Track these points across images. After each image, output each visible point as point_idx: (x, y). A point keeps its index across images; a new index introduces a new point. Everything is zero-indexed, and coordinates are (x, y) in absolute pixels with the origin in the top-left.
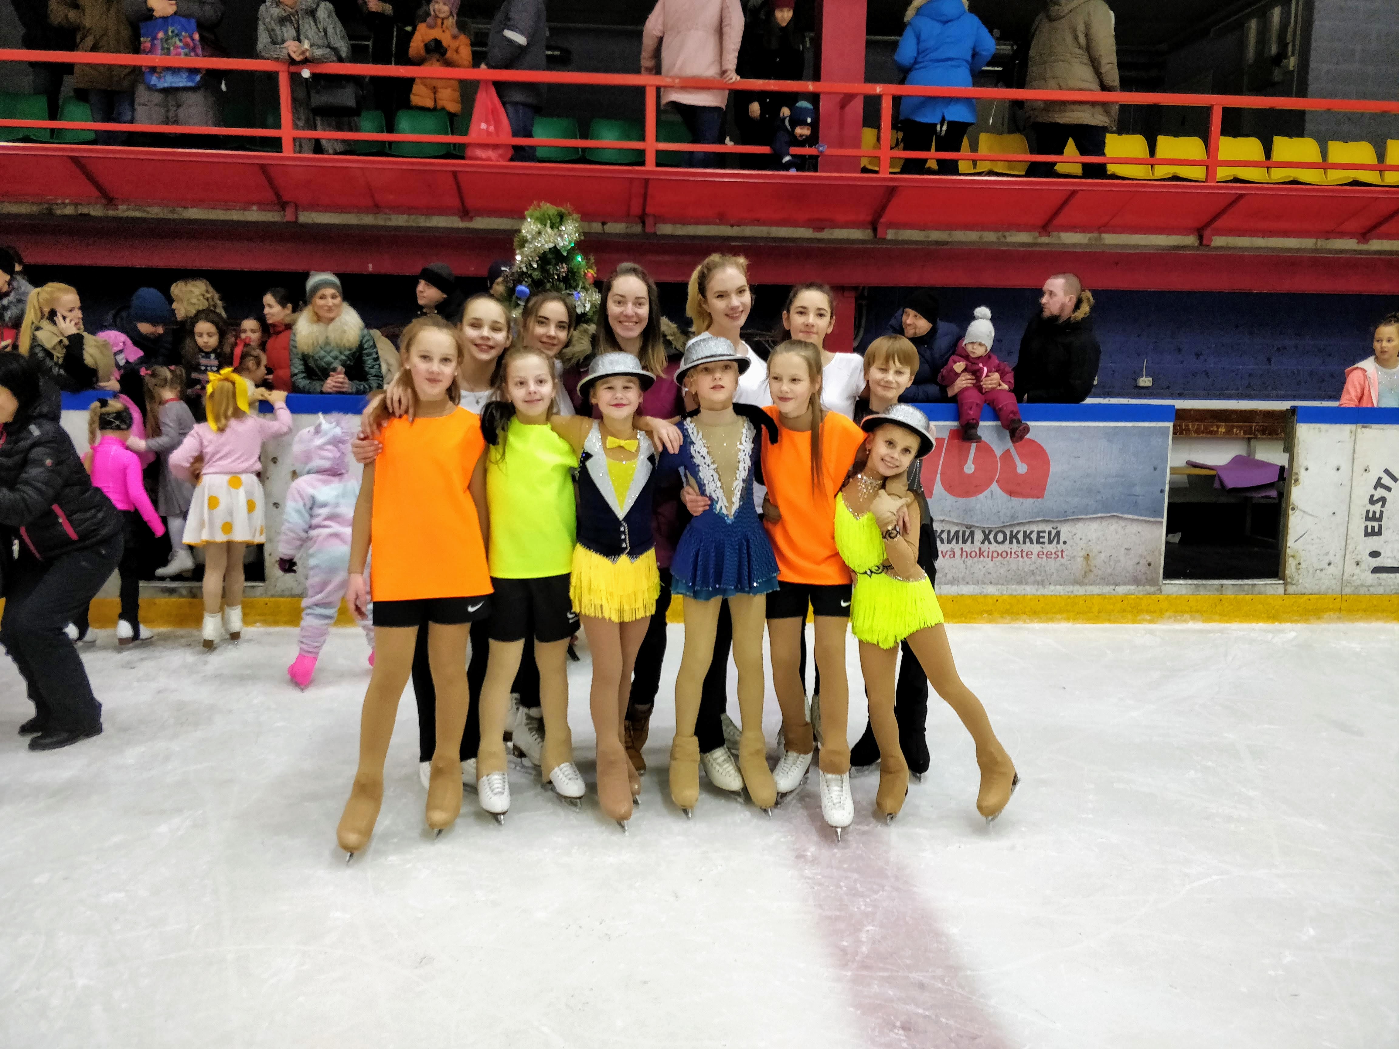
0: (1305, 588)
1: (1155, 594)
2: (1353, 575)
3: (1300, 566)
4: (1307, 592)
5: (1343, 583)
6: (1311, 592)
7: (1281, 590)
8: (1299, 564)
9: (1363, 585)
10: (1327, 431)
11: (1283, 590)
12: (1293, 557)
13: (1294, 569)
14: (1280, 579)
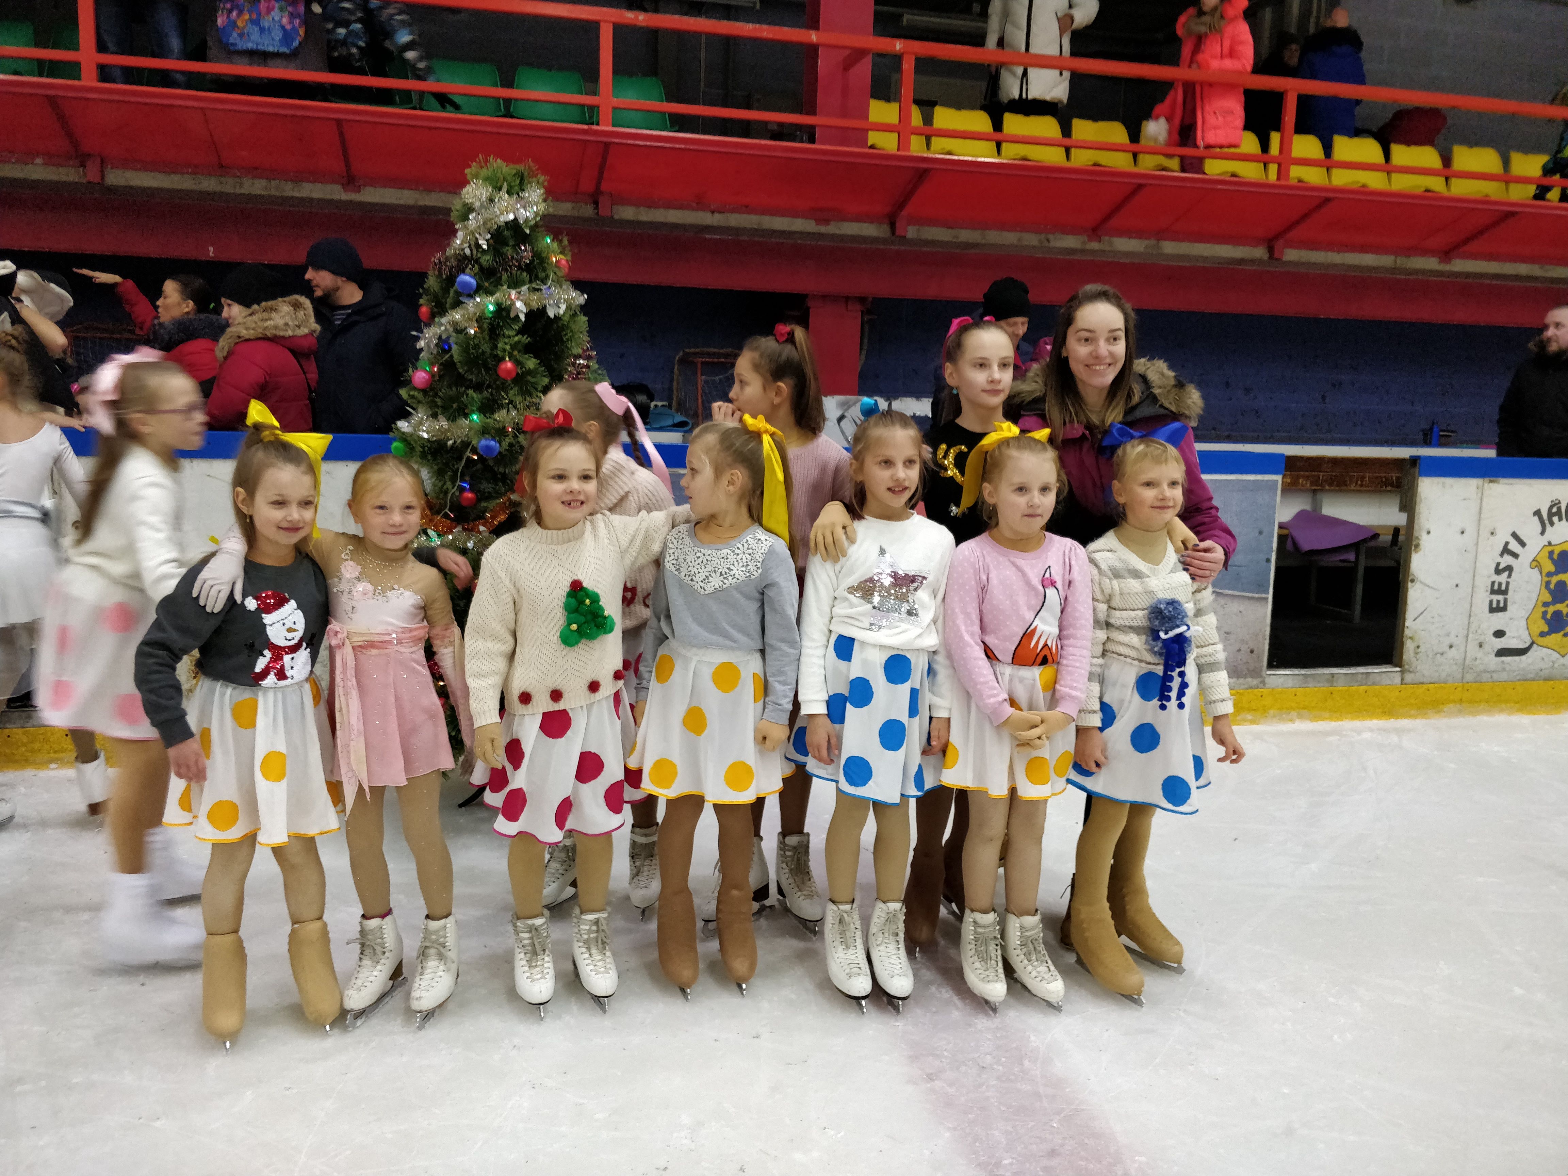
0: (1424, 675)
1: (1257, 688)
2: (1476, 659)
3: (1419, 650)
4: (1425, 680)
5: (1465, 668)
6: (1430, 680)
7: (1397, 679)
8: (1418, 647)
9: (1485, 671)
10: (1452, 486)
11: (1400, 679)
12: (1411, 638)
13: (1412, 653)
14: (1396, 666)
